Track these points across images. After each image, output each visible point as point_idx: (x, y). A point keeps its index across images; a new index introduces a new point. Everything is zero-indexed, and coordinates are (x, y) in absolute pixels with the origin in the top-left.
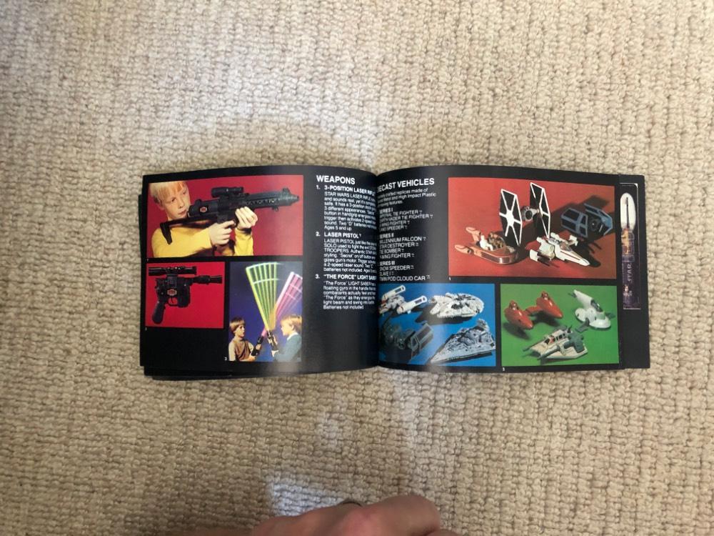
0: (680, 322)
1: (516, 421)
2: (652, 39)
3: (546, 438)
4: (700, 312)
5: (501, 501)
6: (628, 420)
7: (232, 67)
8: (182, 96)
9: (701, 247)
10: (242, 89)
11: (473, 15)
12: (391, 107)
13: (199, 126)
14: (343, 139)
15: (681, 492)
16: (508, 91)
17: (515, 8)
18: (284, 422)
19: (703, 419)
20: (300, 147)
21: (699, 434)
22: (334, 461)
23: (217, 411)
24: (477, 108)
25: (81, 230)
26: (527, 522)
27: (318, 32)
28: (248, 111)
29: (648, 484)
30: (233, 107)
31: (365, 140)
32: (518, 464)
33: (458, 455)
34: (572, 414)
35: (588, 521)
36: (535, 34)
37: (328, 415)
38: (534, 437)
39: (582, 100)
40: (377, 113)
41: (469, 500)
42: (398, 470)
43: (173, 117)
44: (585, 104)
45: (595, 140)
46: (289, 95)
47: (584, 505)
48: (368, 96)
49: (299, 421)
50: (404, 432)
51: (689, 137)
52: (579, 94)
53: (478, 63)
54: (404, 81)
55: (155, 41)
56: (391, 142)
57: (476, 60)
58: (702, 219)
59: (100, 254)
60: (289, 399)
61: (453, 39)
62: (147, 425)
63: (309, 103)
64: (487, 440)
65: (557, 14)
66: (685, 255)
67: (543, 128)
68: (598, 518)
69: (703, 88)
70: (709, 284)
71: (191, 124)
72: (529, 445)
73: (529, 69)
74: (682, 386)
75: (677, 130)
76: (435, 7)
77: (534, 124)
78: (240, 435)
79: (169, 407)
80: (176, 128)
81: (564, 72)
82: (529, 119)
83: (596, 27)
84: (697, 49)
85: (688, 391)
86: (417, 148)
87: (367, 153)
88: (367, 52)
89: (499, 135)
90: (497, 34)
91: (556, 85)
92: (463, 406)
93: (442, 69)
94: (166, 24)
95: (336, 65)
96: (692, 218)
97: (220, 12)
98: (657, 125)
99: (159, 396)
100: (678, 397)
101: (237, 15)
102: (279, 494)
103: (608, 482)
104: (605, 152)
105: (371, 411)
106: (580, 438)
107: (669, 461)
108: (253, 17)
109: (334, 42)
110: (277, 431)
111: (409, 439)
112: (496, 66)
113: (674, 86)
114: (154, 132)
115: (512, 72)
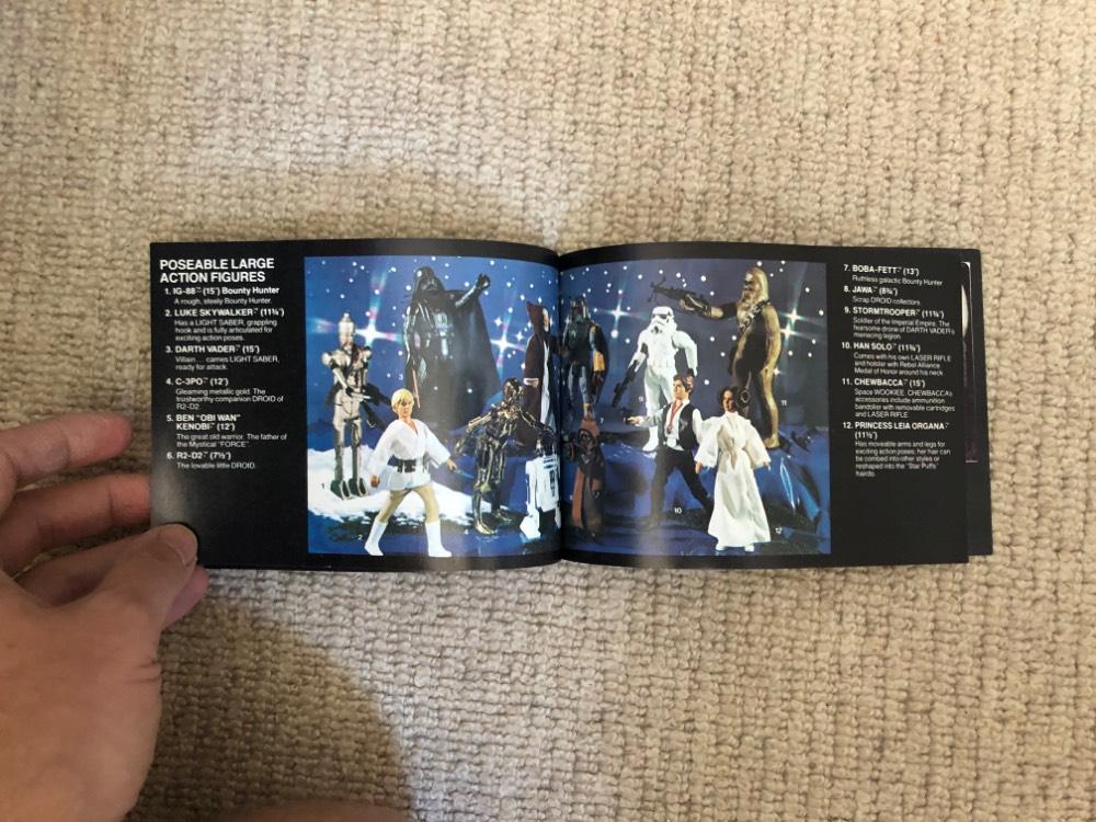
0: (1037, 447)
1: (785, 613)
3: (834, 639)
4: (1068, 431)
5: (765, 739)
6: (962, 603)
7: (312, 60)
8: (234, 110)
9: (1068, 328)
10: (331, 95)
12: (571, 118)
13: (262, 157)
14: (495, 171)
15: (1047, 715)
16: (757, 89)
18: (416, 629)
19: (1077, 599)
20: (427, 187)
21: (1072, 623)
22: (499, 688)
23: (308, 615)
24: (709, 117)
25: (75, 332)
26: (807, 771)
28: (341, 131)
29: (994, 704)
30: (316, 125)
31: (533, 173)
32: (789, 681)
33: (694, 670)
34: (872, 598)
35: (903, 766)
37: (487, 615)
38: (813, 638)
39: (875, 99)
40: (548, 128)
41: (714, 741)
42: (601, 698)
43: (221, 146)
44: (879, 105)
45: (898, 163)
46: (406, 104)
47: (895, 741)
48: (533, 103)
49: (440, 626)
50: (609, 636)
51: (1046, 154)
52: (870, 90)
53: (708, 45)
54: (591, 76)
55: (185, 21)
56: (574, 176)
57: (706, 40)
58: (1069, 285)
59: (109, 369)
61: (667, 7)
62: (196, 641)
63: (438, 116)
64: (739, 644)
66: (1044, 342)
67: (815, 145)
68: (917, 759)
69: (1064, 76)
70: (1082, 385)
71: (249, 155)
72: (807, 651)
73: (790, 52)
74: (1044, 548)
75: (1027, 144)
77: (800, 140)
78: (346, 652)
79: (230, 611)
80: (225, 163)
81: (845, 56)
82: (792, 132)
84: (1054, 14)
85: (1054, 555)
86: (617, 184)
87: (535, 194)
88: (530, 30)
89: (746, 161)
91: (835, 77)
92: (701, 592)
93: (651, 56)
95: (481, 54)
96: (1053, 283)
98: (993, 138)
100: (1037, 565)
102: (412, 744)
103: (932, 703)
104: (913, 182)
105: (555, 606)
106: (887, 636)
107: (1026, 667)
109: (477, 16)
110: (406, 644)
111: (616, 647)
112: (737, 49)
113: (1020, 73)
114: (190, 170)
115: (763, 58)
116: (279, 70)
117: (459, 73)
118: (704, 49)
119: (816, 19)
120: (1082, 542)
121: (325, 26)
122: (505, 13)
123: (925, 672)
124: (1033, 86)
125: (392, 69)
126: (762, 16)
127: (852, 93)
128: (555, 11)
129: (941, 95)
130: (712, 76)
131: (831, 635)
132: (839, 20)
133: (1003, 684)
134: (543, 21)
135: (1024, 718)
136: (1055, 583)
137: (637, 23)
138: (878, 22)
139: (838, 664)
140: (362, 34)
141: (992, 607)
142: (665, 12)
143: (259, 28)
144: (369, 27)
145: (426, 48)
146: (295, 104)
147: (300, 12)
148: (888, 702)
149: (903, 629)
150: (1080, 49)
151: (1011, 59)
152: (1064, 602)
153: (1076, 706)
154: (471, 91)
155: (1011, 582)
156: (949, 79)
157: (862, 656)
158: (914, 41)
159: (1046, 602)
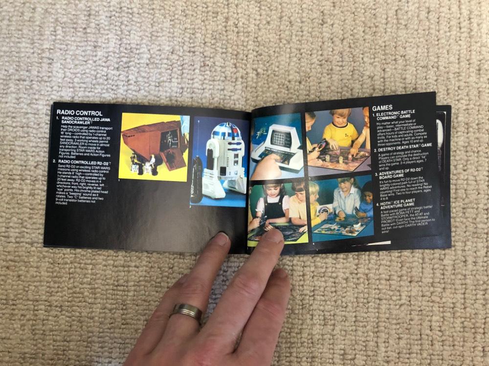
116: (39, 65)
118: (241, 52)
119: (294, 37)
120: (421, 278)
121: (61, 44)
122: (147, 36)
123: (352, 341)
124: (394, 67)
125: (94, 64)
126: (268, 36)
127: (311, 71)
128: (171, 35)
129: (352, 72)
130: (246, 65)
132: (304, 38)
133: (387, 344)
134: (166, 40)
135: (397, 360)
137: (210, 40)
138: (322, 38)
140: (79, 48)
142: (223, 35)
143: (28, 46)
144: (82, 44)
145: (110, 54)
146: (46, 82)
148: (335, 355)
150: (415, 49)
151: (383, 55)
152: (414, 306)
153: (421, 354)
154: (132, 74)
155: (390, 298)
156: (355, 64)
157: (323, 335)
158: (339, 48)
159: (406, 306)
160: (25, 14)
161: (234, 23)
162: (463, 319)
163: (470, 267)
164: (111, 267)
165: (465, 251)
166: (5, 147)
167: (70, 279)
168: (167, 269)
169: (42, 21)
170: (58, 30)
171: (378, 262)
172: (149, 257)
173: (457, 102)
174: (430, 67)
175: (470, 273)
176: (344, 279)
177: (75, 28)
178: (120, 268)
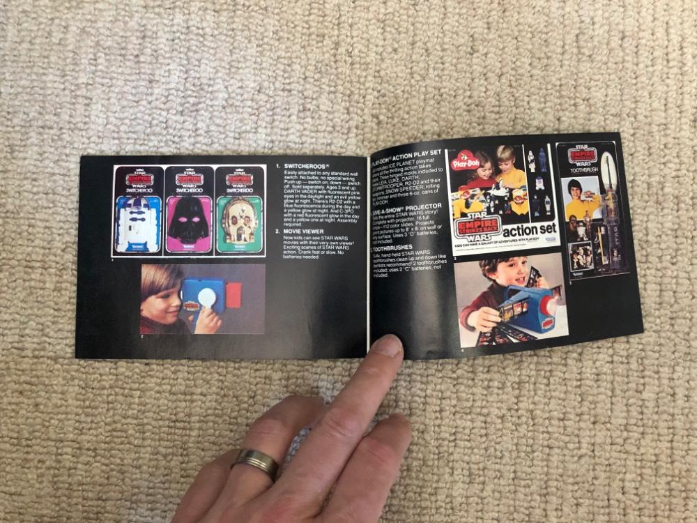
1: (415, 470)
2: (539, 59)
3: (448, 486)
6: (532, 460)
7: (94, 101)
8: (40, 134)
10: (107, 124)
11: (352, 37)
12: (269, 138)
13: (60, 166)
16: (392, 118)
17: (396, 29)
18: (166, 485)
19: (608, 455)
21: (605, 471)
23: (92, 478)
24: (361, 137)
27: (188, 60)
30: (97, 144)
32: (419, 515)
34: (474, 458)
36: (418, 56)
38: (434, 485)
39: (470, 124)
40: (254, 145)
43: (31, 159)
46: (158, 129)
48: (244, 128)
49: (182, 483)
52: (466, 118)
53: (359, 89)
54: (282, 110)
55: (7, 75)
57: (358, 86)
60: (171, 460)
61: (332, 63)
62: (15, 498)
63: (180, 137)
65: (441, 35)
69: (593, 108)
71: (52, 165)
72: (430, 494)
73: (414, 93)
74: (585, 421)
76: (312, 30)
78: (119, 502)
79: (38, 476)
80: (35, 170)
81: (450, 95)
83: (481, 48)
84: (585, 66)
85: (592, 426)
88: (242, 80)
90: (379, 57)
91: (443, 109)
93: (323, 96)
94: (20, 55)
95: (208, 95)
97: (79, 41)
99: (27, 465)
100: (581, 433)
101: (98, 44)
106: (484, 483)
107: (575, 502)
108: (115, 45)
109: (205, 71)
110: (159, 496)
112: (379, 91)
113: (564, 107)
114: (10, 175)
115: (396, 98)
116: (72, 107)
117: (194, 108)
118: (357, 92)
119: (431, 71)
120: (610, 417)
121: (103, 78)
122: (224, 68)
123: (509, 506)
124: (573, 115)
125: (148, 106)
126: (395, 69)
127: (455, 120)
128: (258, 67)
129: (514, 121)
130: (363, 110)
131: (446, 483)
132: (446, 72)
133: (560, 513)
134: (250, 73)
136: (593, 445)
137: (312, 74)
138: (471, 73)
139: (451, 502)
140: (128, 83)
141: (552, 462)
142: (331, 67)
143: (58, 79)
144: (134, 77)
145: (172, 92)
146: (82, 130)
147: (86, 68)
149: (494, 478)
150: (603, 90)
151: (558, 98)
152: (599, 457)
154: (202, 120)
155: (564, 445)
156: (518, 111)
157: (467, 497)
158: (495, 86)
159: (587, 457)
160: (54, 34)
161: (347, 50)
162: (669, 479)
163: (680, 402)
164: (167, 394)
165: (673, 379)
166: (22, 221)
167: (108, 410)
168: (246, 399)
169: (78, 45)
170: (100, 57)
171: (548, 393)
172: (221, 381)
173: (662, 167)
174: (625, 116)
175: (680, 412)
176: (499, 417)
177: (123, 56)
178: (179, 396)
